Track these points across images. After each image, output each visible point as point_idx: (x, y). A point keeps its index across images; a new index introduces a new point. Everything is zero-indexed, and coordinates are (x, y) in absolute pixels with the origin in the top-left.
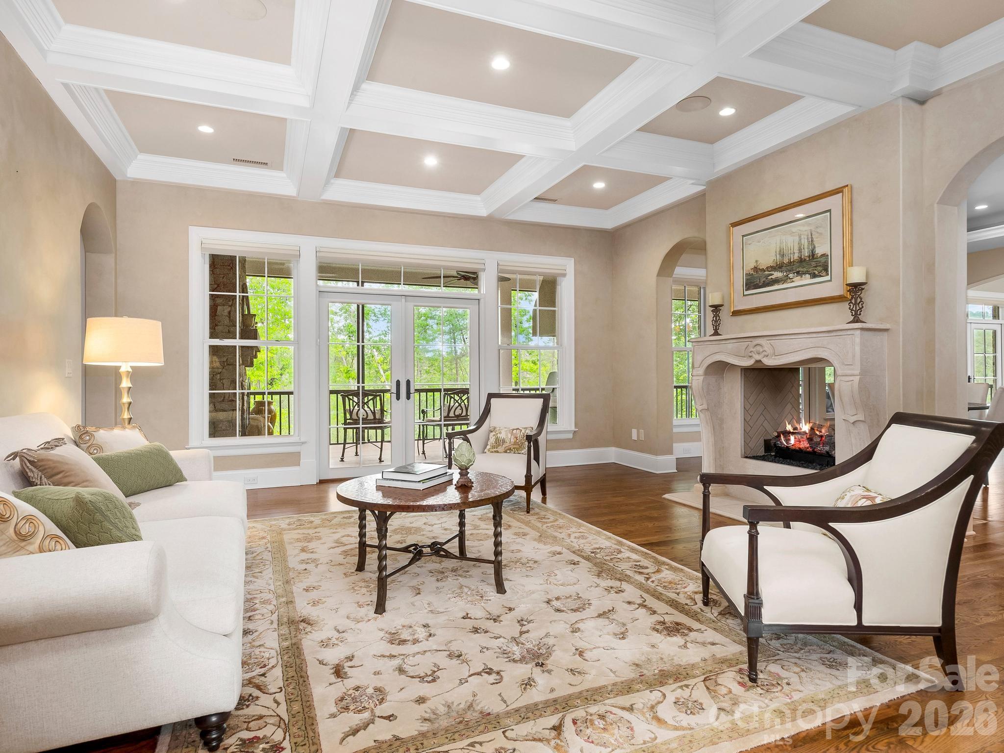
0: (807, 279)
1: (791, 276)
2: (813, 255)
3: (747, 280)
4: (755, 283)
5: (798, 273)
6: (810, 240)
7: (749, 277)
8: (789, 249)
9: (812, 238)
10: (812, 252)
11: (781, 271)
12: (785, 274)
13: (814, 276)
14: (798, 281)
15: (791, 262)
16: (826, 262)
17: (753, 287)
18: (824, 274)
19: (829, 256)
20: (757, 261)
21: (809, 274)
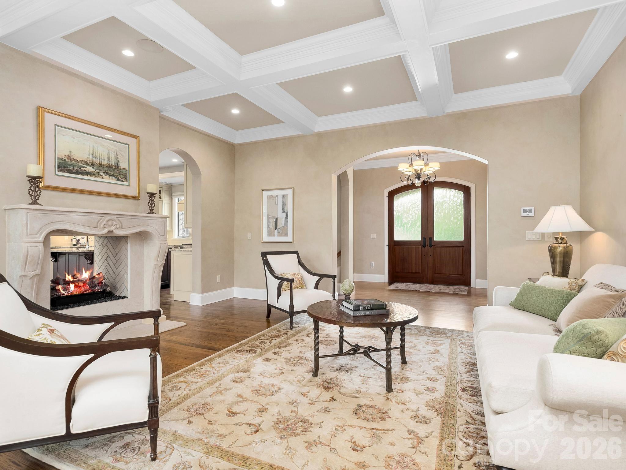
0: (113, 180)
1: (102, 174)
2: (118, 167)
3: (59, 163)
4: (69, 169)
5: (107, 173)
6: (116, 156)
7: (62, 162)
8: (100, 155)
9: (117, 155)
10: (117, 164)
11: (94, 168)
12: (97, 171)
13: (118, 180)
14: (106, 179)
15: (101, 165)
16: (126, 174)
17: (65, 171)
18: (125, 180)
19: (128, 171)
20: (70, 152)
21: (115, 177)
